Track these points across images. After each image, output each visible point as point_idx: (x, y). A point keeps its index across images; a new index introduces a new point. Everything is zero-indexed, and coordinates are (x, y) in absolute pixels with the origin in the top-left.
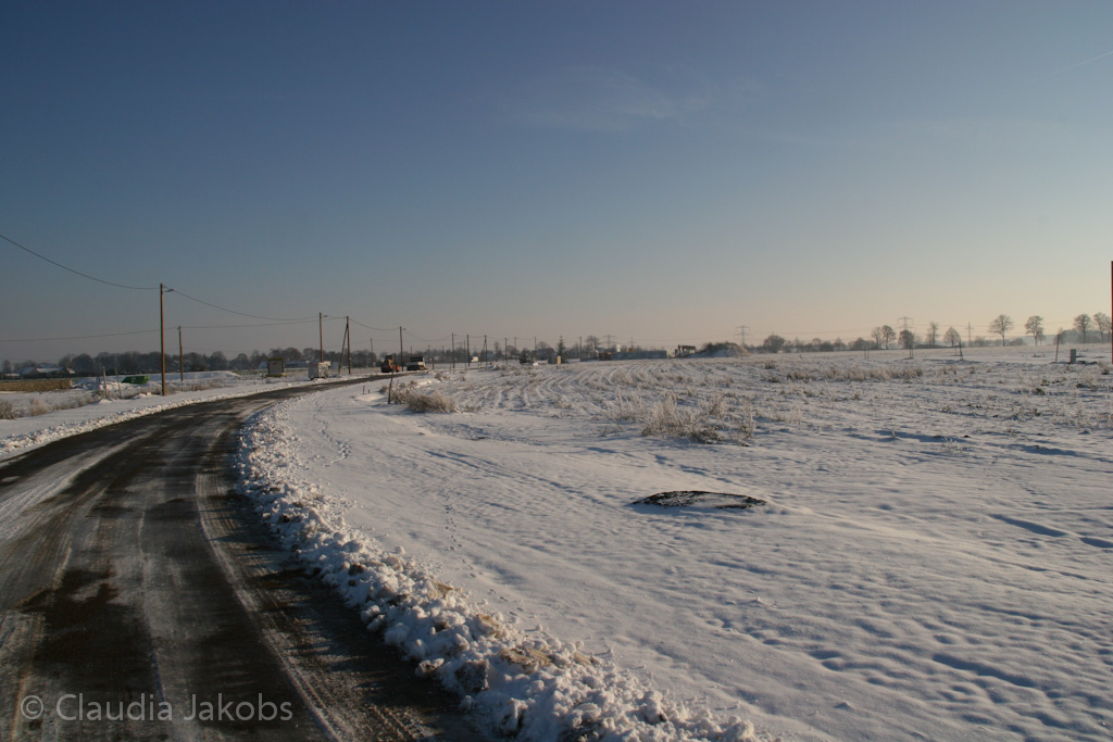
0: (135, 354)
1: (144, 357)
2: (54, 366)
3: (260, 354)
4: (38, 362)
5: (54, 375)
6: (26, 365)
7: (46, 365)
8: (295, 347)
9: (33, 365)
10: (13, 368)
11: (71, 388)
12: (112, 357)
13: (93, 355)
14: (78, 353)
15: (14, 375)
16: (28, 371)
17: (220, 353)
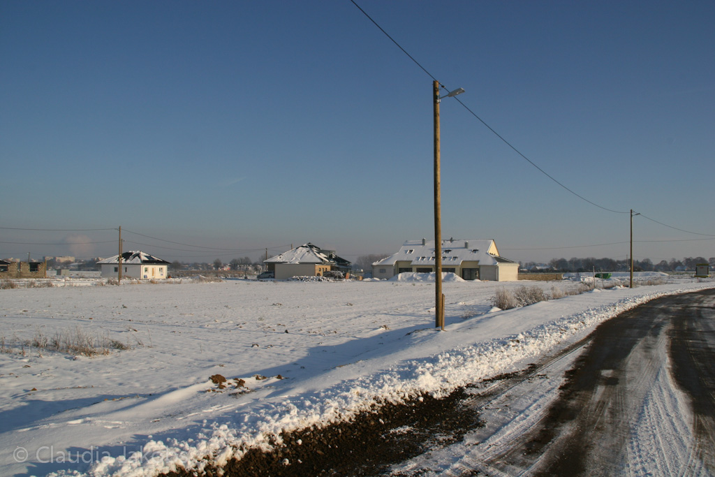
0: (593, 259)
1: (599, 261)
2: (546, 265)
3: (677, 261)
4: (537, 262)
5: (547, 271)
6: (531, 265)
7: (541, 265)
8: (702, 257)
9: (534, 264)
10: (524, 266)
11: (562, 279)
12: (579, 260)
13: (568, 259)
14: (559, 258)
15: (524, 270)
16: (532, 268)
17: (648, 260)
